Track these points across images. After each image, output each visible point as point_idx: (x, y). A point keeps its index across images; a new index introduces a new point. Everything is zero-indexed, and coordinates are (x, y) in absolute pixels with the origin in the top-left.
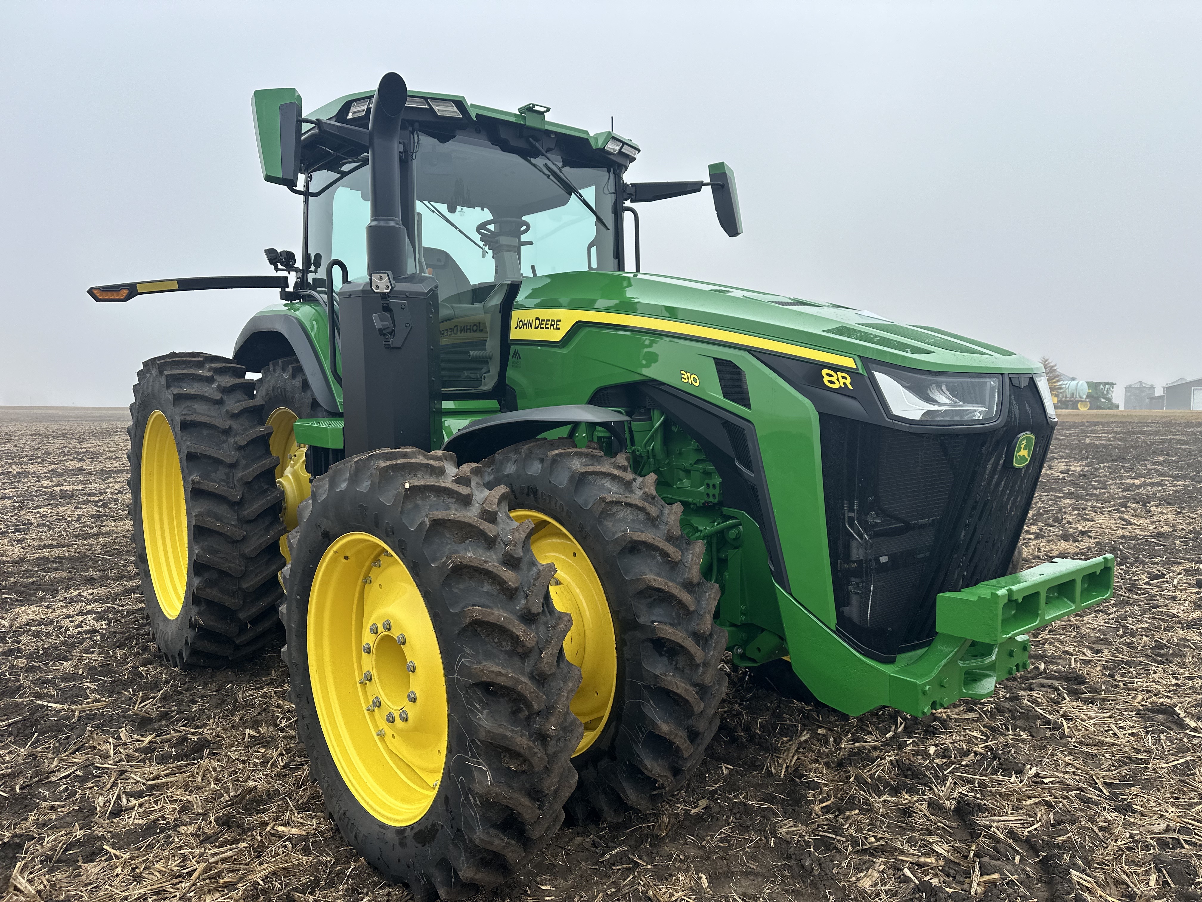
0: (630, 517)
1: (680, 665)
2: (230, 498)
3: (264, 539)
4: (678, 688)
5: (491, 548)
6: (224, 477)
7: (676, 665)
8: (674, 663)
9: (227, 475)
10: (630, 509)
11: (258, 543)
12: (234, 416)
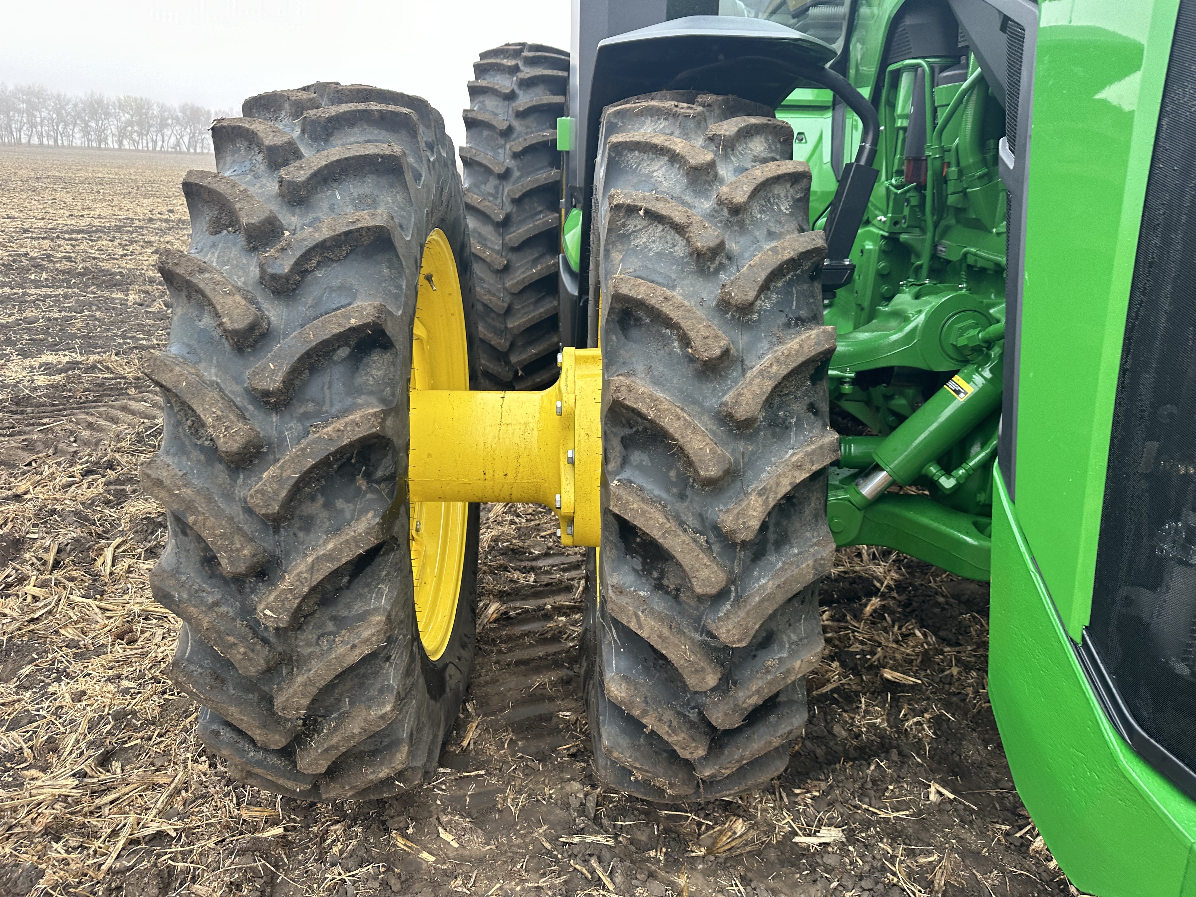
0: (657, 247)
1: (671, 582)
2: (493, 217)
3: (529, 273)
4: (641, 627)
5: (254, 249)
6: (492, 191)
7: (660, 579)
8: (655, 575)
9: (496, 188)
10: (661, 227)
11: (522, 277)
12: (521, 115)
